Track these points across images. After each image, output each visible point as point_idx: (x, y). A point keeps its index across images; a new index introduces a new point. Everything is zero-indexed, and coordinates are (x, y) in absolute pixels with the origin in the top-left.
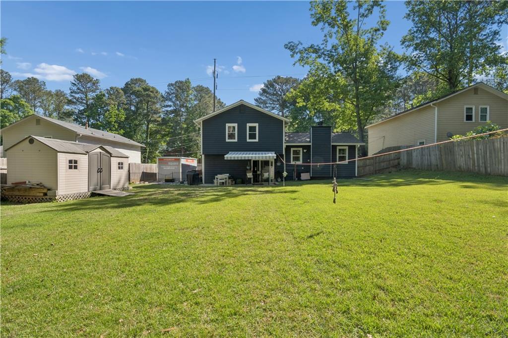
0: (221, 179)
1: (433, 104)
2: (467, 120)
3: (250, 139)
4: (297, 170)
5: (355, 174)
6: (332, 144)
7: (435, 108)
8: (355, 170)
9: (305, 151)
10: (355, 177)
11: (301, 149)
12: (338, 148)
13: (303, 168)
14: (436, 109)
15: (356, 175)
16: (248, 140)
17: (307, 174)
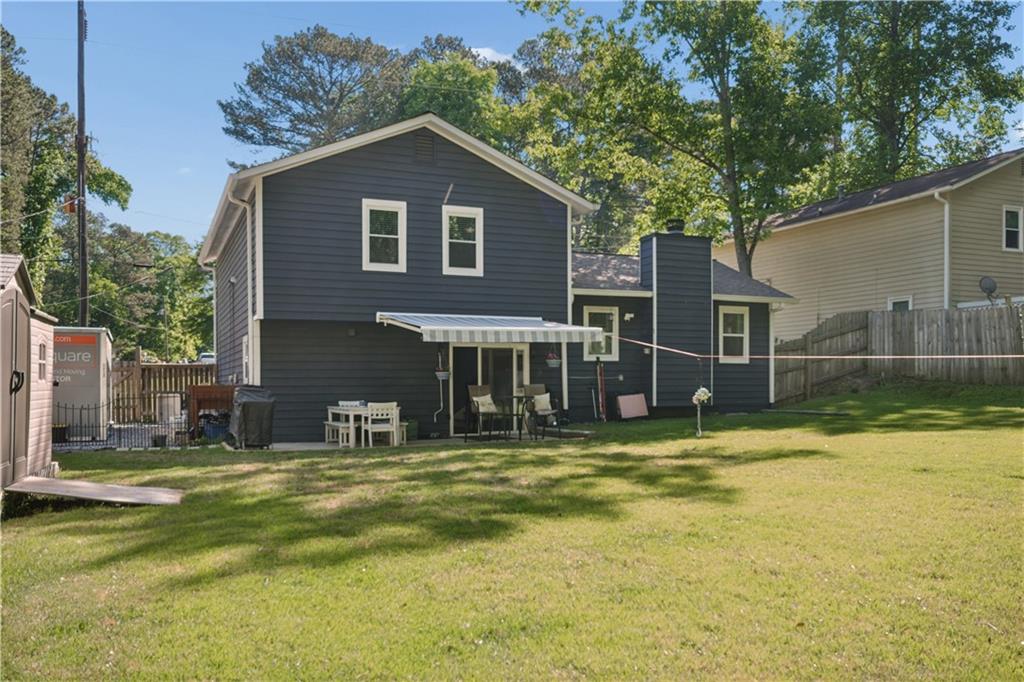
0: (374, 421)
1: (941, 194)
2: (1007, 246)
3: (452, 264)
4: (606, 383)
5: (768, 398)
6: (714, 297)
7: (943, 205)
8: (768, 386)
9: (628, 317)
10: (770, 406)
11: (615, 311)
12: (723, 310)
13: (621, 378)
14: (947, 207)
15: (772, 400)
16: (447, 270)
17: (636, 396)
